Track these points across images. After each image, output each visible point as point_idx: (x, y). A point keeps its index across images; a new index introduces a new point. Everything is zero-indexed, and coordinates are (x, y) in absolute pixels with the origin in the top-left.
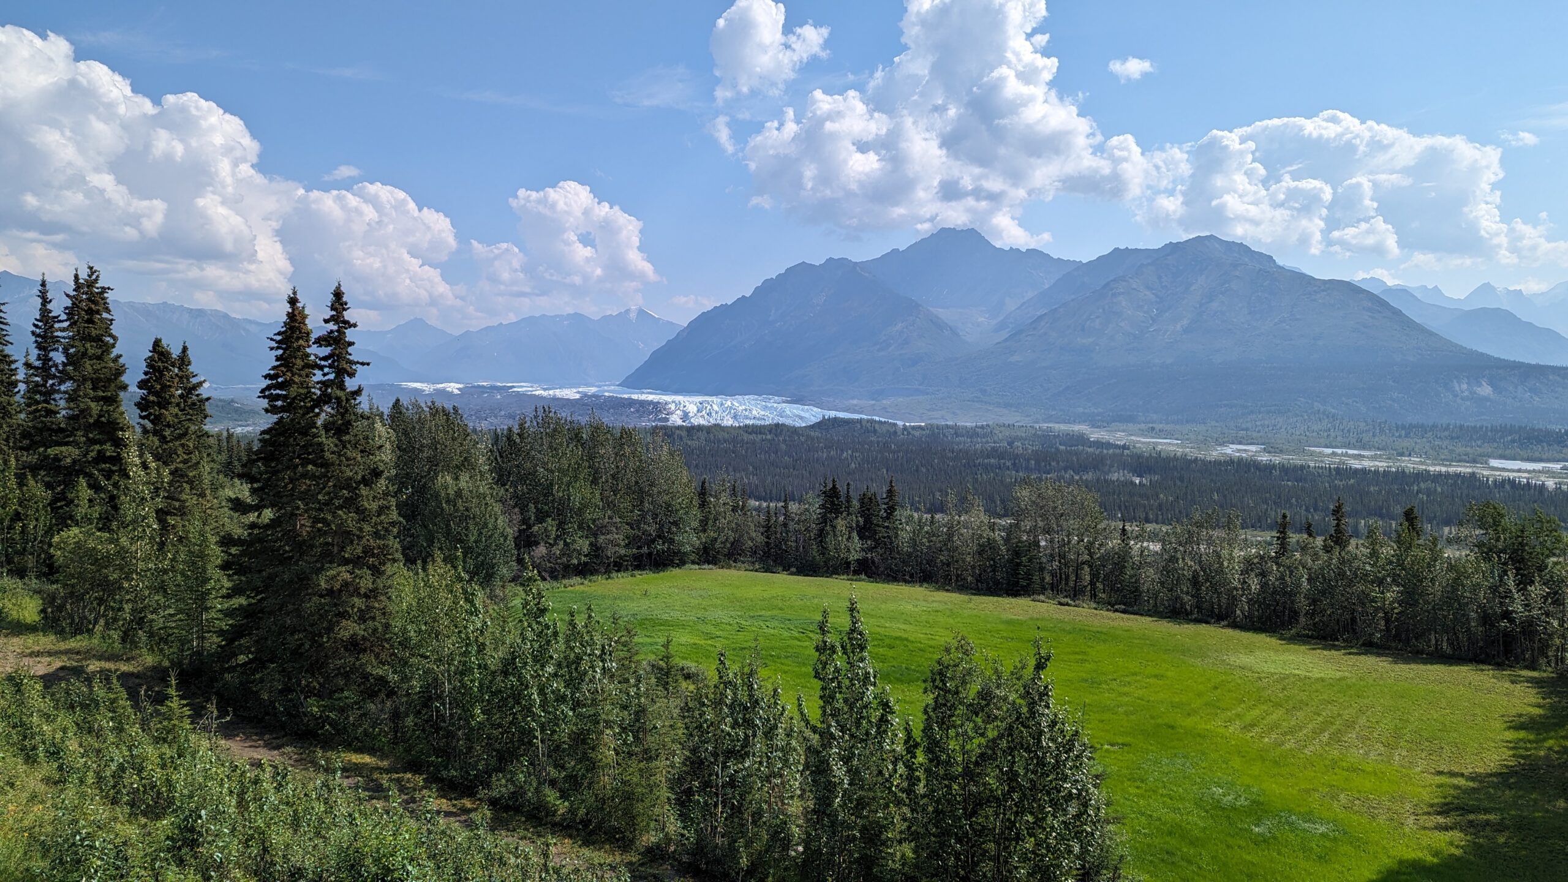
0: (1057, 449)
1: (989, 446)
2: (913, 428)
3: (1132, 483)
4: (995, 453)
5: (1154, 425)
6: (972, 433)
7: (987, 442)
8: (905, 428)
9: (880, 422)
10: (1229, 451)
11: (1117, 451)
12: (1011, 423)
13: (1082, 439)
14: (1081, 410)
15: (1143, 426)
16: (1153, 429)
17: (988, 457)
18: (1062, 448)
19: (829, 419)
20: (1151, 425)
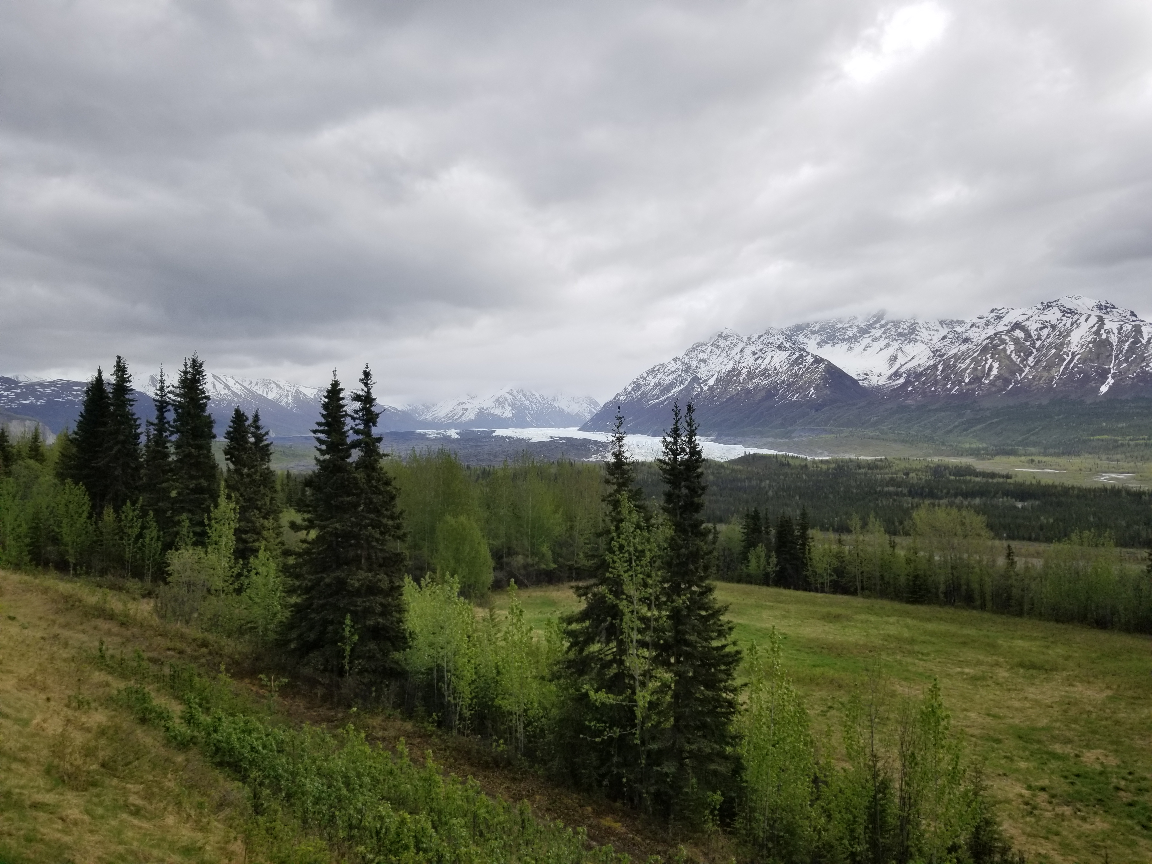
0: (948, 479)
1: (887, 477)
2: (822, 462)
3: (1016, 508)
4: (892, 482)
5: (1033, 457)
6: (872, 466)
7: (887, 474)
8: (814, 462)
9: (793, 457)
10: (1103, 479)
11: (1001, 480)
12: (906, 457)
13: (969, 471)
14: (967, 446)
15: (1023, 458)
16: (1032, 461)
17: (887, 486)
18: (952, 478)
19: (750, 455)
20: (1030, 458)
